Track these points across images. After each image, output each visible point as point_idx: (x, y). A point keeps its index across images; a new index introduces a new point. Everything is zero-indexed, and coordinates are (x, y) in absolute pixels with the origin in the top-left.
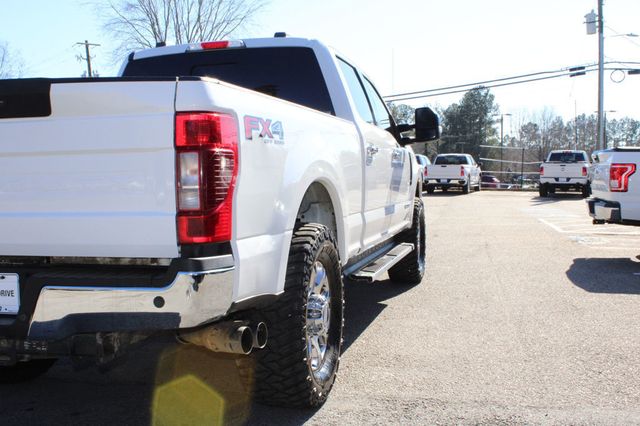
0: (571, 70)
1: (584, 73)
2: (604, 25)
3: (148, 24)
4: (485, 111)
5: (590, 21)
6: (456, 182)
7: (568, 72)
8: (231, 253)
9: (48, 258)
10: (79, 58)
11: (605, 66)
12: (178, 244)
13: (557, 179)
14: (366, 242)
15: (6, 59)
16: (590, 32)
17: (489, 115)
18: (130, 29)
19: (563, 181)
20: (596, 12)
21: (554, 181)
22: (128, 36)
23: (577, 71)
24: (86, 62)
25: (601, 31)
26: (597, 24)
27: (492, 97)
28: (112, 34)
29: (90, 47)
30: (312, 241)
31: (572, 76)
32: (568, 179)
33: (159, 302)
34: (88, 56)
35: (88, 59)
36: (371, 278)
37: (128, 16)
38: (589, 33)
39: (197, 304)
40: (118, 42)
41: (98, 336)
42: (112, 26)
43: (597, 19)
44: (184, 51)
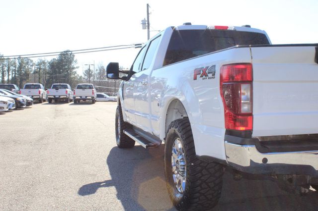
0: (135, 45)
4: (71, 63)
5: (144, 24)
6: (90, 98)
7: (134, 46)
16: (144, 28)
17: (72, 64)
20: (146, 19)
23: (138, 46)
25: (148, 28)
26: (147, 25)
27: (74, 56)
31: (136, 48)
43: (147, 23)
44: (205, 29)
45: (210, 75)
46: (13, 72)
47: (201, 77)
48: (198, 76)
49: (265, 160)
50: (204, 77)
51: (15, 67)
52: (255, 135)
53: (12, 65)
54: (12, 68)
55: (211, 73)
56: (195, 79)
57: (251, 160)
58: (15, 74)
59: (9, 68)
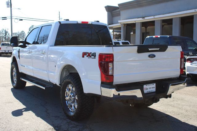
1: (6, 19)
2: (12, 5)
7: (1, 18)
11: (13, 18)
13: (5, 51)
19: (7, 51)
20: (9, 1)
21: (4, 52)
23: (4, 18)
25: (11, 7)
26: (10, 5)
32: (8, 51)
38: (7, 7)
43: (10, 3)
44: (76, 23)
45: (93, 57)
47: (87, 56)
48: (85, 56)
49: (119, 94)
50: (89, 57)
52: (114, 84)
55: (93, 56)
56: (83, 57)
57: (113, 94)
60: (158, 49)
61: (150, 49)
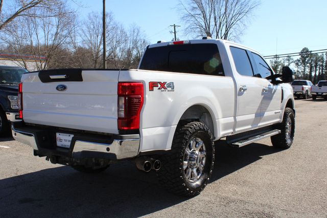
3: (202, 16)
8: (139, 134)
9: (84, 131)
10: (171, 32)
12: (118, 129)
14: (237, 130)
15: (139, 34)
18: (193, 19)
22: (192, 22)
24: (174, 34)
28: (185, 21)
29: (176, 27)
30: (190, 129)
33: (108, 149)
34: (175, 31)
35: (175, 33)
36: (238, 146)
37: (192, 13)
39: (121, 150)
40: (187, 25)
41: (93, 159)
42: (185, 18)
44: (166, 45)
46: (321, 68)
51: (323, 62)
53: (320, 61)
54: (320, 63)
58: (323, 69)
59: (316, 64)
60: (63, 77)
61: (52, 77)
